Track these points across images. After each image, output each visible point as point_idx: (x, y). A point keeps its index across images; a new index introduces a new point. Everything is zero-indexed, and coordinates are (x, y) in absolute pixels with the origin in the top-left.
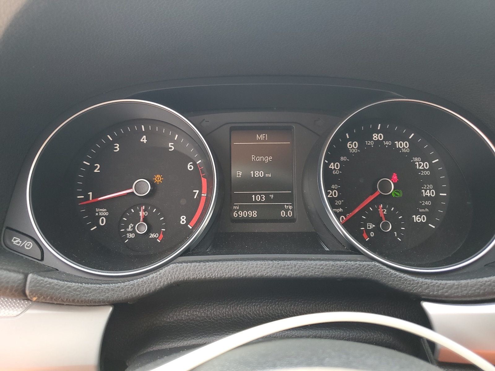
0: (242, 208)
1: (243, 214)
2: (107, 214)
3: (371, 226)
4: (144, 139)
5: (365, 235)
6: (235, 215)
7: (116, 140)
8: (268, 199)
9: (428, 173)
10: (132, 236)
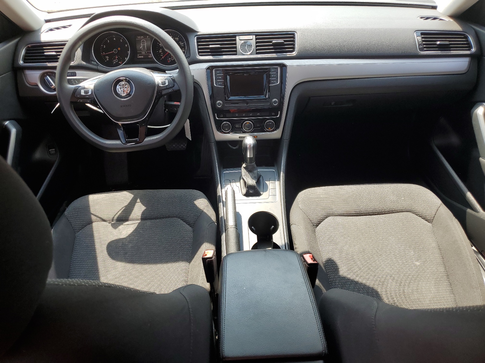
0: (140, 56)
1: (140, 57)
2: (108, 58)
3: (170, 59)
4: (115, 39)
5: (168, 61)
6: (138, 57)
7: (108, 39)
8: (146, 53)
9: (183, 46)
10: (115, 63)
